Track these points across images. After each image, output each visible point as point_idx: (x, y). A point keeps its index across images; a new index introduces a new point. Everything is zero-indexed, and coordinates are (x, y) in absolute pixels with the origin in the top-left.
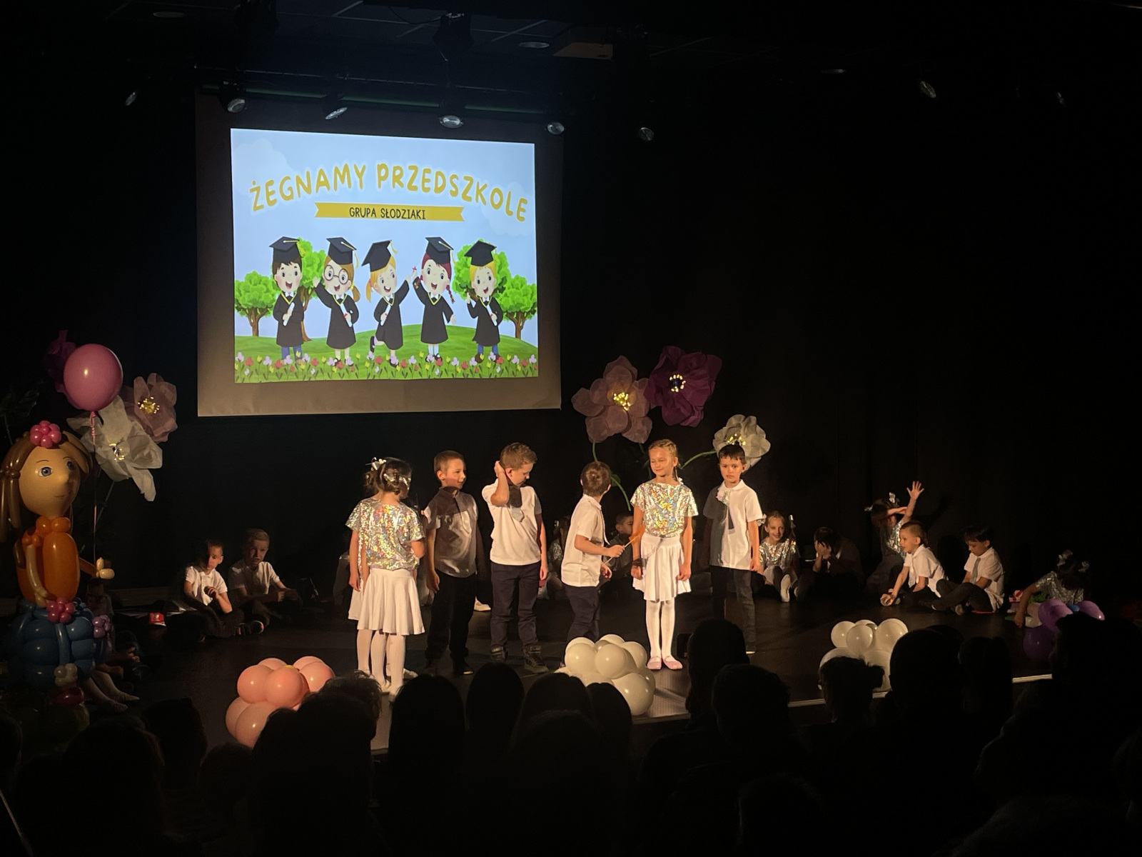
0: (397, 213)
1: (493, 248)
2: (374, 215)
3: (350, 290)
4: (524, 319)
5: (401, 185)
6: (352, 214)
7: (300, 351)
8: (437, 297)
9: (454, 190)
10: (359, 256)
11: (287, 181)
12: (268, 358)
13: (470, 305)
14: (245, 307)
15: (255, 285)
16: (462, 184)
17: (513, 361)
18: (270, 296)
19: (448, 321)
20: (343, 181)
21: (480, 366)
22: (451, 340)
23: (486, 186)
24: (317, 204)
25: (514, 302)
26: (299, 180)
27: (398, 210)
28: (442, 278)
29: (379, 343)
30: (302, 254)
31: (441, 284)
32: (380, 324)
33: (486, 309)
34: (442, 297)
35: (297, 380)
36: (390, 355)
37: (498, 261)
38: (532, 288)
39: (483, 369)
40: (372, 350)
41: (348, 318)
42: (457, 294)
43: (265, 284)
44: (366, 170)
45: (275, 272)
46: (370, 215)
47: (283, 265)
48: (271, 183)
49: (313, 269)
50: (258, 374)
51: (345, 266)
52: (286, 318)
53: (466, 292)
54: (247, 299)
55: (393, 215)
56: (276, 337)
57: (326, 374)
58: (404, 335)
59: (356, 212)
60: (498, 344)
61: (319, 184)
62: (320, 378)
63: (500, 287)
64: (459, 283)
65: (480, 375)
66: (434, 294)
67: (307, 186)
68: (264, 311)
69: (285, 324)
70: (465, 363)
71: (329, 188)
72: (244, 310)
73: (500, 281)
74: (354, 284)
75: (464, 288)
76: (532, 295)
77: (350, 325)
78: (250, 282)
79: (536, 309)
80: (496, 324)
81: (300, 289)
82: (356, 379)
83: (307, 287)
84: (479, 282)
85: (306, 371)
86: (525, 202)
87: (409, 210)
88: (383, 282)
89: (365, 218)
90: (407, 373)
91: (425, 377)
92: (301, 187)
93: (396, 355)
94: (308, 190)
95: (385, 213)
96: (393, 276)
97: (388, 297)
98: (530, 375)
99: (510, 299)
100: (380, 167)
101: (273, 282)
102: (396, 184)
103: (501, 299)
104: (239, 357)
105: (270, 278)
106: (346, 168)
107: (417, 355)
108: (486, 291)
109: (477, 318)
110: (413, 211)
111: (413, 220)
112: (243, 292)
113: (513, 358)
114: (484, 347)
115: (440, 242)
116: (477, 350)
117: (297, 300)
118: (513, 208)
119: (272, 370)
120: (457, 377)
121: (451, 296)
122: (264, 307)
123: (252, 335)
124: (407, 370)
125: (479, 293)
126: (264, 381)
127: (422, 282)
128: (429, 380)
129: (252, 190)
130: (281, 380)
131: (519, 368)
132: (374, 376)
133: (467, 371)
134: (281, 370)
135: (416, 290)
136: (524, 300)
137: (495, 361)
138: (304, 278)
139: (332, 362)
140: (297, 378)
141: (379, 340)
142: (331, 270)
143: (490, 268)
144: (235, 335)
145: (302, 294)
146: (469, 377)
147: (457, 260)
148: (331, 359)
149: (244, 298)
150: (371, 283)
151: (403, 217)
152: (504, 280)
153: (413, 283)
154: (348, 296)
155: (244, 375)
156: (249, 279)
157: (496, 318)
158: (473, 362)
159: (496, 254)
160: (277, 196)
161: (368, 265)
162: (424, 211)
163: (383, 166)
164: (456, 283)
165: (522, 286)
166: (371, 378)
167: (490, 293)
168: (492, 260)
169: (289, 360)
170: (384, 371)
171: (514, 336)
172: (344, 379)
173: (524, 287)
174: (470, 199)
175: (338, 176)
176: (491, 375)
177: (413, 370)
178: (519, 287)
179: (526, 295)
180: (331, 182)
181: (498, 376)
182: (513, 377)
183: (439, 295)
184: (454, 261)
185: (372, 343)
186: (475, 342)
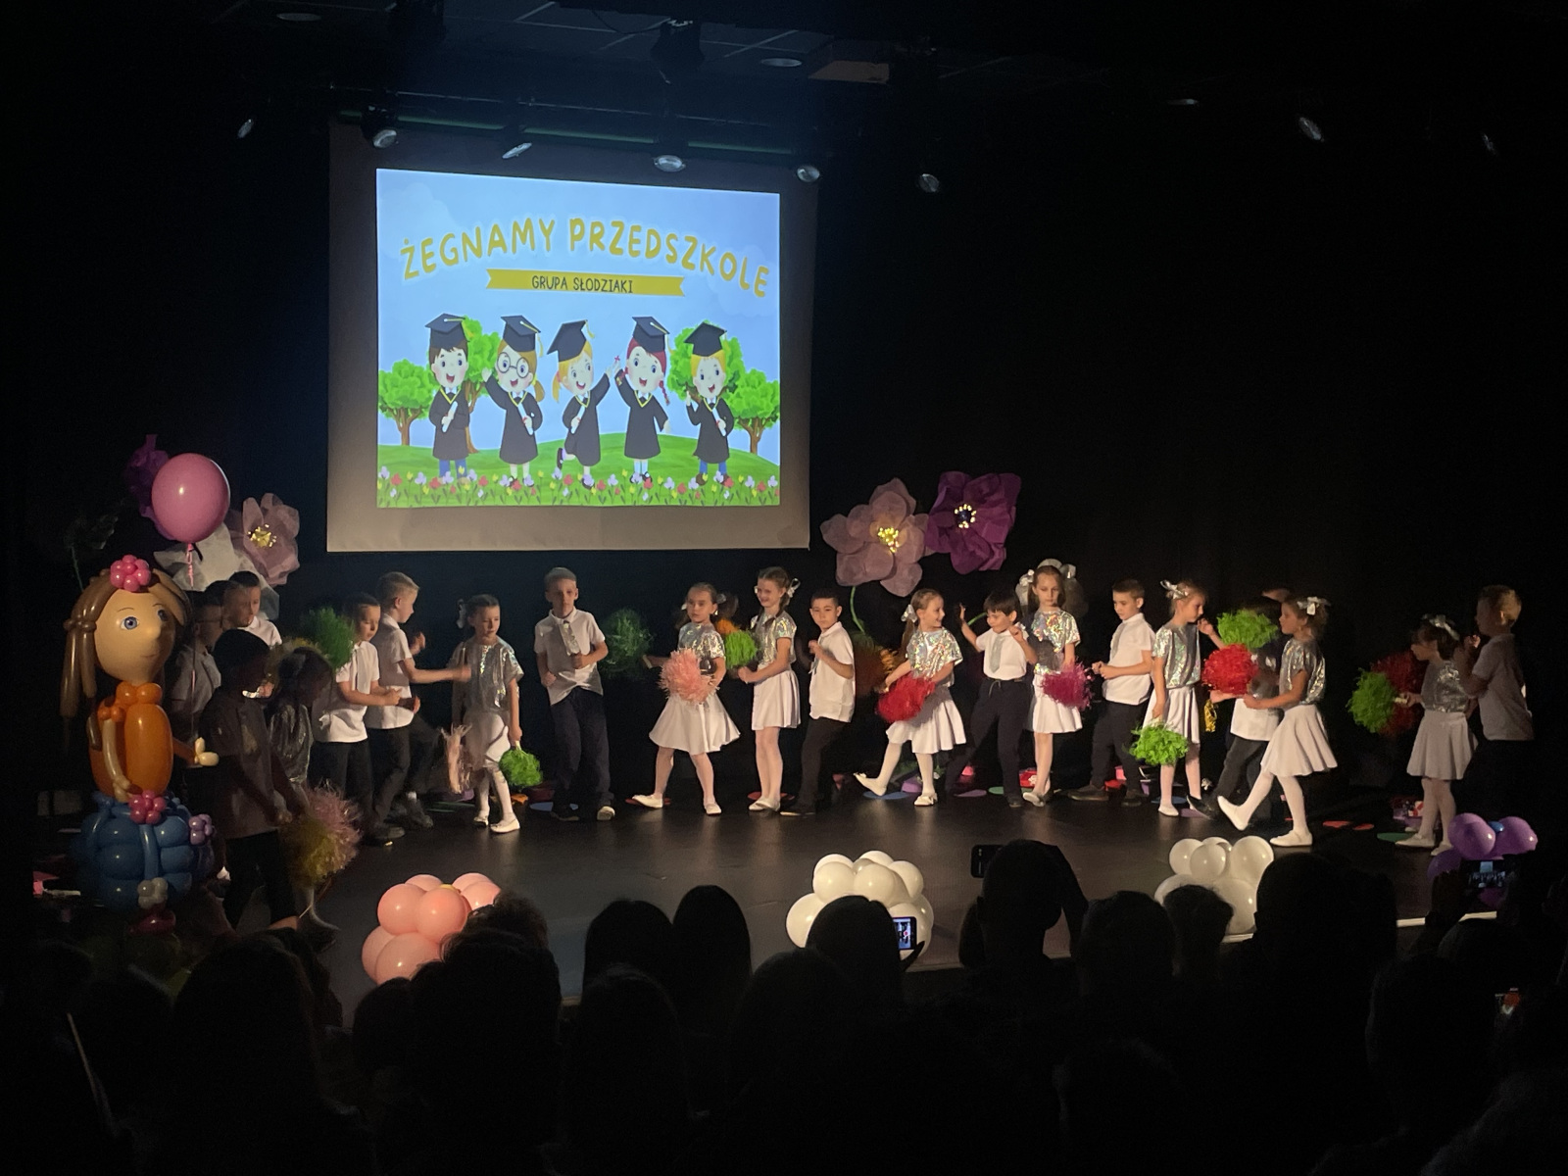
0: (596, 285)
1: (723, 332)
2: (564, 286)
3: (532, 386)
4: (762, 427)
5: (602, 247)
6: (536, 284)
7: (464, 466)
8: (646, 397)
9: (672, 254)
11: (451, 239)
12: (421, 474)
13: (690, 408)
14: (392, 407)
15: (406, 377)
16: (682, 247)
17: (747, 484)
18: (425, 391)
19: (661, 429)
20: (524, 241)
21: (702, 490)
22: (665, 455)
23: (713, 250)
24: (488, 270)
25: (748, 404)
26: (466, 240)
27: (596, 280)
28: (654, 371)
29: (568, 457)
30: (468, 339)
31: (652, 379)
32: (570, 431)
33: (712, 413)
34: (653, 398)
35: (459, 505)
38: (773, 386)
39: (707, 494)
40: (560, 466)
41: (528, 423)
42: (674, 392)
43: (420, 377)
44: (555, 226)
45: (432, 361)
46: (559, 286)
47: (443, 351)
48: (429, 242)
49: (482, 357)
50: (408, 496)
51: (525, 354)
52: (446, 421)
53: (685, 391)
54: (394, 395)
55: (590, 287)
56: (432, 447)
57: (498, 498)
58: (602, 447)
60: (727, 461)
61: (493, 244)
62: (489, 502)
64: (676, 378)
65: (702, 502)
66: (642, 392)
67: (476, 247)
68: (417, 412)
69: (445, 429)
70: (682, 485)
71: (505, 251)
72: (392, 410)
73: (731, 376)
74: (536, 378)
75: (683, 385)
76: (773, 396)
77: (531, 432)
78: (400, 374)
79: (778, 414)
81: (464, 384)
82: (537, 504)
83: (474, 381)
84: (702, 377)
85: (470, 492)
86: (766, 271)
87: (611, 281)
88: (575, 375)
89: (553, 291)
90: (605, 498)
91: (629, 503)
92: (468, 247)
93: (591, 473)
94: (478, 252)
95: (579, 284)
96: (589, 368)
97: (582, 395)
98: (769, 503)
99: (743, 400)
100: (574, 223)
101: (429, 374)
102: (595, 245)
103: (731, 401)
104: (384, 472)
105: (425, 369)
106: (529, 224)
107: (618, 473)
108: (712, 389)
109: (700, 425)
110: (617, 282)
111: (616, 294)
112: (389, 387)
113: (746, 479)
114: (709, 465)
115: (652, 324)
116: (698, 469)
117: (462, 399)
118: (750, 280)
119: (426, 490)
120: (672, 504)
121: (666, 395)
122: (418, 407)
123: (400, 444)
124: (605, 493)
125: (703, 392)
126: (416, 505)
127: (627, 376)
128: (634, 507)
129: (404, 252)
130: (438, 505)
131: (755, 493)
132: (562, 501)
133: (685, 497)
134: (439, 491)
135: (619, 388)
136: (762, 403)
137: (723, 483)
138: (471, 369)
139: (506, 481)
140: (460, 501)
141: (568, 453)
142: (507, 359)
143: (717, 358)
144: (379, 443)
145: (468, 388)
146: (688, 504)
147: (675, 348)
148: (505, 477)
149: (391, 394)
150: (559, 377)
151: (603, 290)
152: (736, 375)
153: (616, 378)
154: (529, 394)
155: (390, 497)
156: (399, 369)
157: (725, 426)
159: (726, 340)
160: (437, 259)
161: (556, 352)
162: (631, 282)
163: (578, 221)
164: (672, 379)
165: (760, 383)
166: (557, 503)
167: (717, 391)
168: (720, 348)
169: (449, 478)
170: (574, 494)
171: (749, 451)
172: (522, 504)
173: (762, 386)
174: (692, 267)
175: (517, 233)
176: (716, 502)
177: (613, 494)
178: (757, 384)
179: (765, 396)
180: (509, 241)
181: (727, 504)
182: (746, 504)
183: (650, 394)
184: (669, 349)
185: (560, 457)
186: (696, 457)
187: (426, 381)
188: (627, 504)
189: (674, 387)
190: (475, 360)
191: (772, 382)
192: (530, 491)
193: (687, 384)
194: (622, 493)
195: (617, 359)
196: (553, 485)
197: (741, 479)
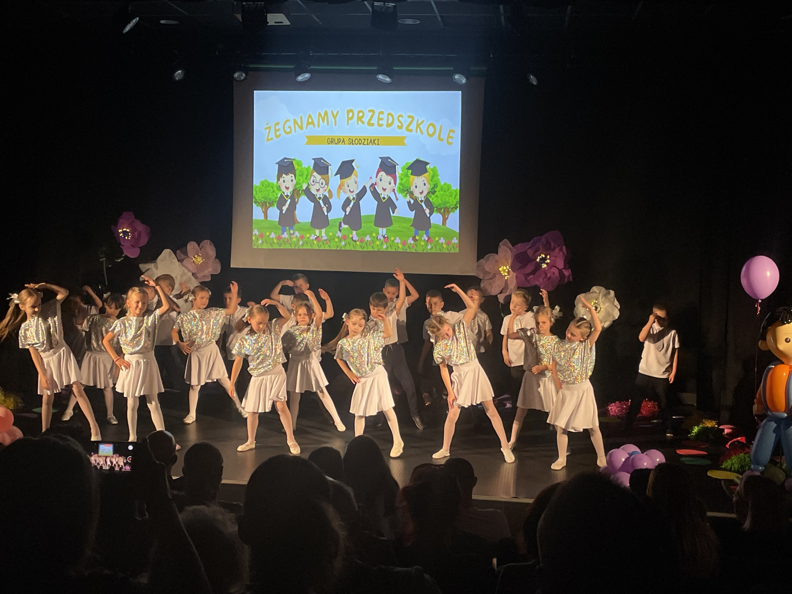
0: (359, 141)
1: (428, 164)
2: (343, 143)
4: (449, 212)
5: (363, 123)
6: (329, 142)
7: (293, 229)
8: (386, 197)
9: (400, 125)
10: (333, 169)
11: (288, 122)
12: (273, 233)
13: (409, 203)
14: (260, 202)
15: (266, 187)
16: (406, 121)
17: (440, 241)
19: (393, 213)
20: (323, 122)
21: (416, 244)
22: (395, 226)
23: (423, 122)
24: (306, 136)
25: (442, 201)
26: (295, 122)
27: (360, 139)
28: (390, 184)
29: (345, 226)
30: (296, 169)
31: (389, 188)
32: (346, 213)
34: (389, 197)
35: (290, 248)
36: (352, 234)
37: (432, 173)
38: (455, 191)
39: (418, 246)
40: (340, 230)
41: (325, 209)
43: (272, 187)
44: (339, 114)
45: (278, 180)
46: (340, 143)
47: (284, 175)
48: (278, 124)
49: (303, 178)
50: (267, 243)
51: (323, 176)
52: (285, 208)
55: (356, 142)
56: (278, 220)
57: (309, 245)
58: (362, 222)
59: (331, 141)
60: (430, 230)
61: (308, 123)
62: (305, 247)
63: (433, 190)
64: (401, 188)
65: (416, 250)
66: (384, 195)
67: (300, 125)
68: (271, 204)
69: (284, 212)
70: (404, 241)
71: (314, 126)
72: (259, 203)
73: (432, 186)
74: (329, 188)
75: (406, 191)
76: (456, 196)
77: (326, 214)
78: (263, 186)
79: (458, 206)
80: (428, 215)
81: (294, 190)
82: (329, 248)
83: (298, 189)
84: (416, 187)
85: (296, 242)
86: (453, 131)
87: (368, 139)
88: (348, 186)
89: (338, 145)
90: (364, 247)
91: (376, 249)
92: (296, 126)
93: (356, 234)
94: (301, 128)
95: (351, 141)
96: (356, 183)
97: (352, 196)
98: (452, 251)
99: (439, 198)
100: (348, 112)
101: (277, 186)
102: (359, 122)
104: (256, 232)
105: (275, 183)
106: (326, 113)
107: (371, 235)
108: (421, 193)
109: (414, 212)
110: (371, 140)
111: (370, 146)
112: (258, 192)
113: (440, 239)
114: (420, 231)
115: (389, 160)
116: (414, 233)
117: (292, 198)
118: (444, 136)
119: (275, 241)
120: (399, 250)
121: (396, 196)
122: (271, 202)
123: (263, 218)
124: (364, 244)
125: (417, 194)
126: (271, 248)
127: (376, 186)
128: (378, 252)
129: (266, 129)
130: (281, 248)
131: (445, 246)
132: (341, 248)
133: (406, 247)
134: (281, 241)
135: (371, 192)
136: (449, 200)
137: (427, 241)
140: (291, 246)
141: (345, 224)
142: (315, 178)
143: (425, 177)
144: (253, 218)
145: (295, 194)
146: (407, 251)
147: (401, 172)
149: (259, 196)
150: (340, 187)
151: (363, 144)
152: (435, 186)
153: (370, 187)
154: (325, 196)
155: (258, 243)
156: (262, 184)
157: (429, 211)
158: (410, 241)
159: (430, 168)
160: (281, 132)
161: (339, 175)
162: (378, 139)
163: (351, 111)
165: (448, 189)
166: (338, 249)
167: (425, 194)
168: (427, 172)
169: (286, 235)
170: (348, 244)
171: (441, 224)
172: (321, 248)
173: (450, 190)
174: (411, 131)
175: (320, 118)
176: (424, 250)
177: (368, 245)
178: (447, 190)
179: (451, 196)
180: (316, 123)
181: (429, 251)
182: (440, 252)
183: (387, 195)
184: (398, 173)
185: (340, 226)
186: (412, 227)
190: (299, 179)
191: (455, 189)
192: (325, 242)
194: (372, 244)
195: (371, 178)
196: (336, 240)
197: (437, 239)
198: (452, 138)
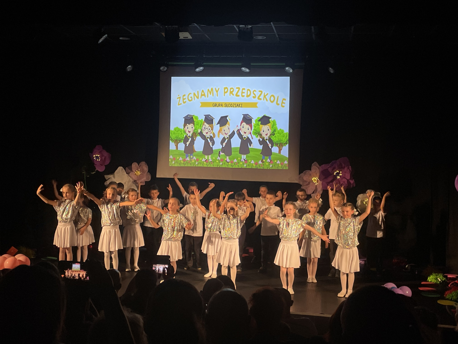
0: (231, 105)
1: (270, 118)
2: (222, 106)
3: (212, 134)
4: (282, 146)
5: (233, 95)
7: (192, 155)
8: (246, 137)
9: (254, 96)
10: (216, 121)
11: (190, 95)
12: (181, 158)
13: (259, 140)
15: (177, 132)
16: (257, 94)
17: (277, 163)
18: (182, 135)
19: (250, 146)
20: (210, 94)
21: (263, 164)
22: (251, 154)
23: (268, 94)
24: (200, 102)
25: (278, 139)
26: (194, 94)
27: (231, 104)
28: (248, 129)
29: (221, 154)
30: (194, 121)
31: (248, 132)
32: (223, 146)
33: (267, 142)
35: (191, 166)
36: (226, 158)
37: (272, 123)
38: (286, 134)
39: (265, 166)
40: (219, 156)
41: (211, 144)
42: (254, 136)
43: (181, 132)
44: (219, 90)
45: (184, 127)
46: (220, 106)
47: (188, 125)
48: (184, 95)
49: (198, 126)
50: (177, 163)
51: (210, 125)
52: (188, 143)
53: (258, 135)
54: (174, 136)
55: (229, 106)
56: (184, 150)
57: (201, 164)
58: (232, 151)
59: (215, 105)
60: (271, 156)
61: (202, 95)
62: (199, 166)
63: (273, 134)
64: (255, 132)
65: (263, 168)
66: (245, 136)
67: (197, 96)
68: (180, 141)
69: (187, 146)
70: (256, 162)
71: (205, 97)
72: (173, 140)
73: (273, 131)
74: (213, 131)
76: (286, 137)
77: (211, 147)
78: (176, 130)
79: (288, 142)
80: (270, 148)
81: (193, 133)
82: (213, 166)
83: (196, 133)
84: (263, 131)
85: (194, 163)
86: (285, 100)
87: (236, 104)
88: (224, 131)
89: (218, 108)
92: (195, 96)
93: (229, 158)
94: (198, 98)
95: (226, 105)
96: (229, 129)
97: (226, 136)
98: (284, 168)
99: (277, 138)
100: (225, 88)
101: (184, 131)
102: (231, 94)
103: (273, 138)
104: (171, 157)
106: (212, 89)
107: (237, 159)
108: (267, 135)
109: (262, 145)
110: (238, 104)
111: (237, 108)
112: (173, 134)
113: (277, 161)
114: (265, 157)
115: (248, 116)
116: (262, 158)
117: (192, 137)
118: (280, 102)
119: (182, 162)
120: (253, 168)
121: (252, 137)
122: (180, 140)
123: (175, 149)
124: (233, 164)
125: (264, 135)
126: (179, 166)
127: (240, 131)
128: (241, 169)
129: (178, 98)
130: (185, 166)
131: (280, 165)
132: (220, 166)
133: (258, 166)
134: (185, 162)
135: (238, 134)
136: (283, 139)
137: (270, 162)
138: (195, 129)
140: (191, 165)
141: (222, 152)
142: (205, 126)
143: (268, 126)
144: (170, 149)
145: (194, 135)
146: (258, 168)
147: (255, 123)
149: (173, 136)
150: (220, 131)
151: (233, 107)
152: (275, 131)
153: (237, 131)
154: (211, 136)
155: (172, 164)
156: (175, 129)
157: (271, 145)
158: (260, 162)
160: (187, 100)
161: (219, 124)
162: (242, 104)
163: (226, 88)
164: (254, 132)
165: (282, 133)
166: (218, 167)
167: (269, 135)
168: (270, 123)
169: (188, 159)
170: (224, 164)
171: (278, 153)
172: (208, 166)
173: (283, 133)
174: (261, 99)
175: (209, 92)
176: (268, 168)
177: (235, 164)
179: (284, 137)
180: (206, 94)
181: (271, 168)
182: (277, 169)
183: (247, 136)
184: (253, 123)
185: (219, 153)
186: (261, 155)
187: (183, 132)
188: (239, 167)
189: (254, 134)
190: (197, 127)
191: (286, 132)
193: (258, 133)
195: (237, 126)
196: (217, 161)
197: (275, 161)
198: (284, 103)
